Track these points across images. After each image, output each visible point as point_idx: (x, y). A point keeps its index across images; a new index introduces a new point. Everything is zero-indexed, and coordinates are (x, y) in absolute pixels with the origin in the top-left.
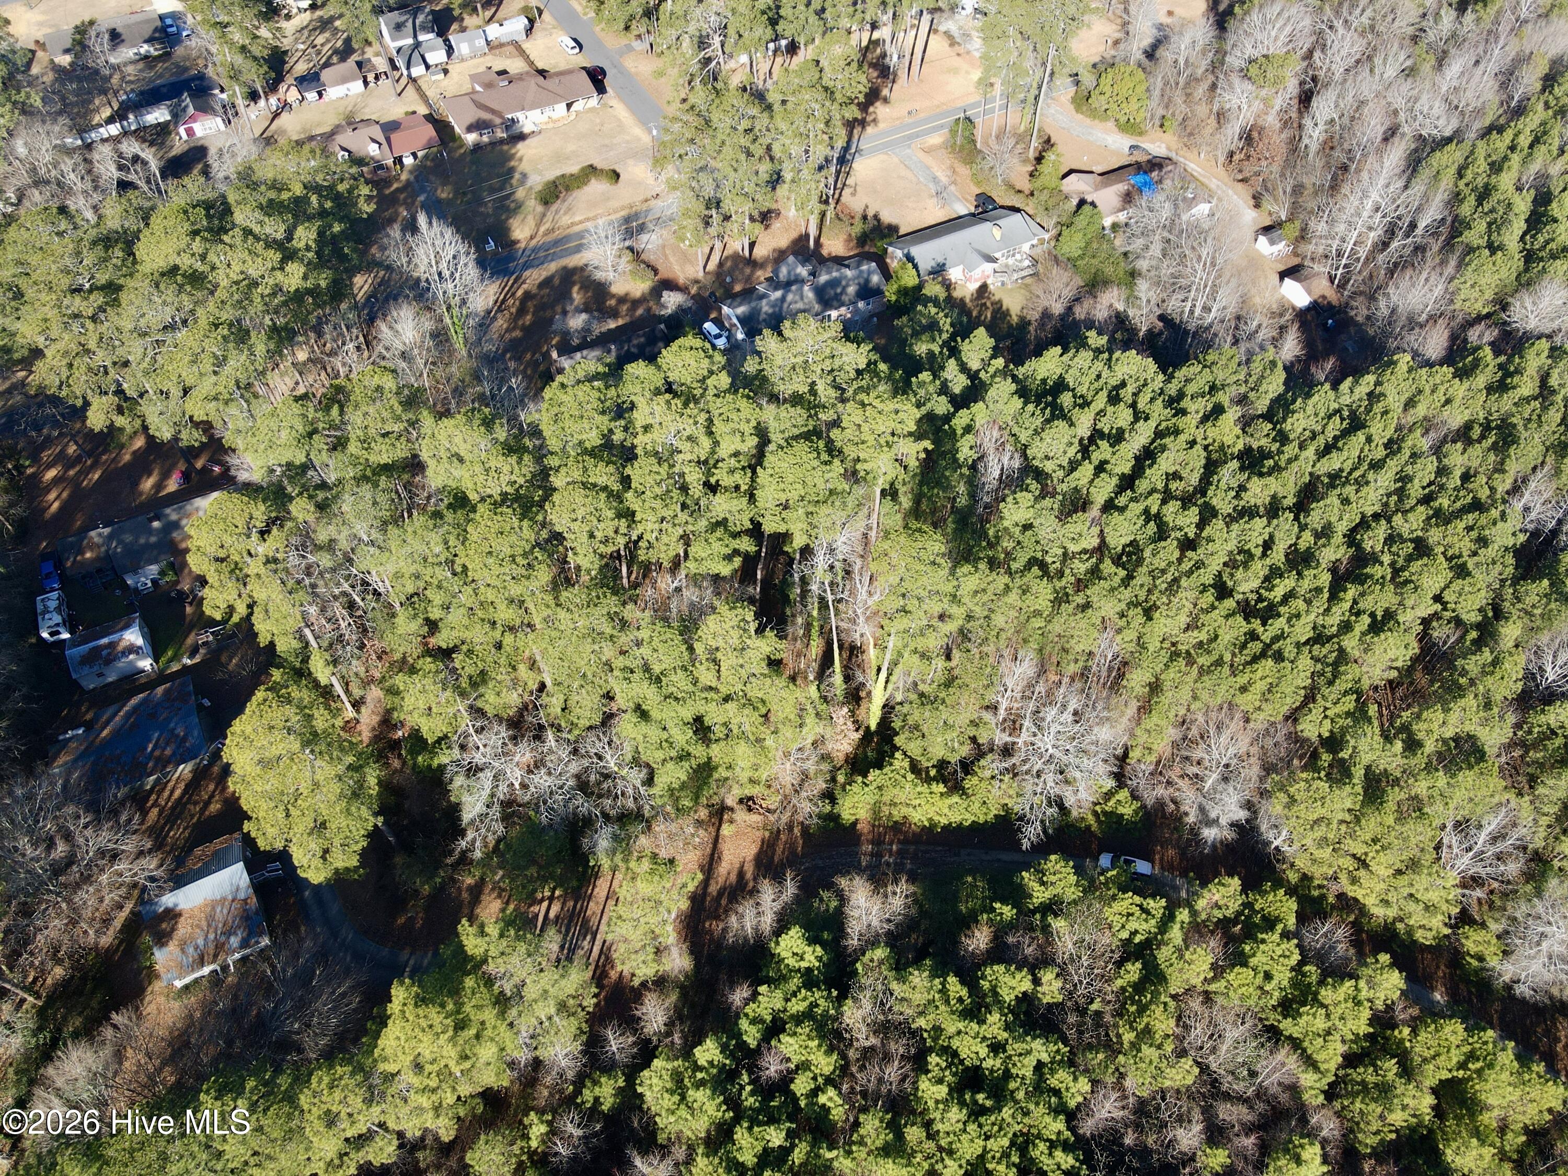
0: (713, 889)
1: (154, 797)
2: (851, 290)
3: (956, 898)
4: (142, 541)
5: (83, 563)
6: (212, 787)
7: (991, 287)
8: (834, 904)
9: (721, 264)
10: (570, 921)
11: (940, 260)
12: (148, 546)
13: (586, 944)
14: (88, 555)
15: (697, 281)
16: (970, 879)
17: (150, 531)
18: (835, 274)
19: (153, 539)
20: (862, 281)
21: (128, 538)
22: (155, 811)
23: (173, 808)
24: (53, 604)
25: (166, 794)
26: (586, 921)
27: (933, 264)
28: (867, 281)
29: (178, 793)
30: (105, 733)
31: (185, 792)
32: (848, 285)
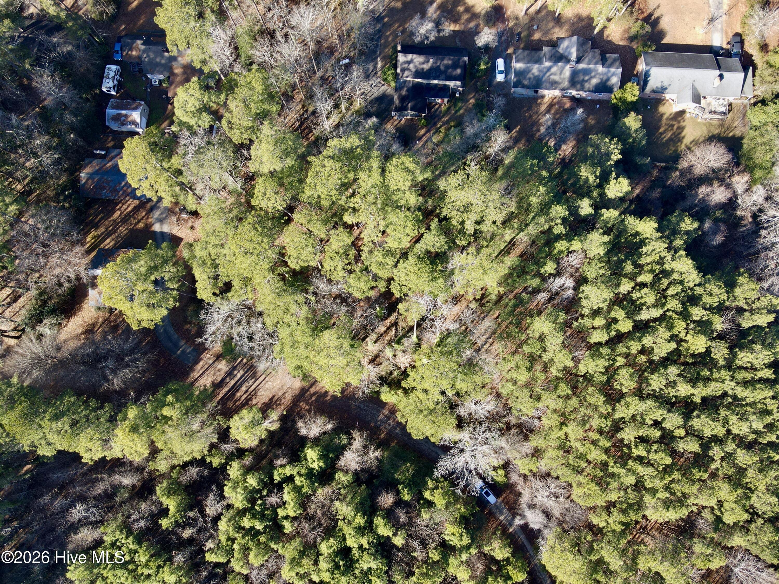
0: (313, 390)
1: (120, 205)
2: (594, 81)
3: (397, 471)
4: (158, 60)
5: (131, 56)
6: (144, 214)
7: (687, 115)
8: (345, 442)
9: (538, 12)
10: (250, 368)
11: (666, 84)
12: (159, 64)
13: (251, 382)
14: (134, 53)
15: (517, 18)
16: (408, 465)
17: (163, 57)
18: (591, 66)
19: (163, 61)
20: (605, 78)
21: (152, 55)
22: (118, 213)
23: (126, 216)
24: (112, 74)
25: (125, 206)
26: (255, 372)
27: (659, 85)
28: (608, 79)
29: (130, 208)
30: (109, 165)
31: (133, 210)
32: (594, 77)
